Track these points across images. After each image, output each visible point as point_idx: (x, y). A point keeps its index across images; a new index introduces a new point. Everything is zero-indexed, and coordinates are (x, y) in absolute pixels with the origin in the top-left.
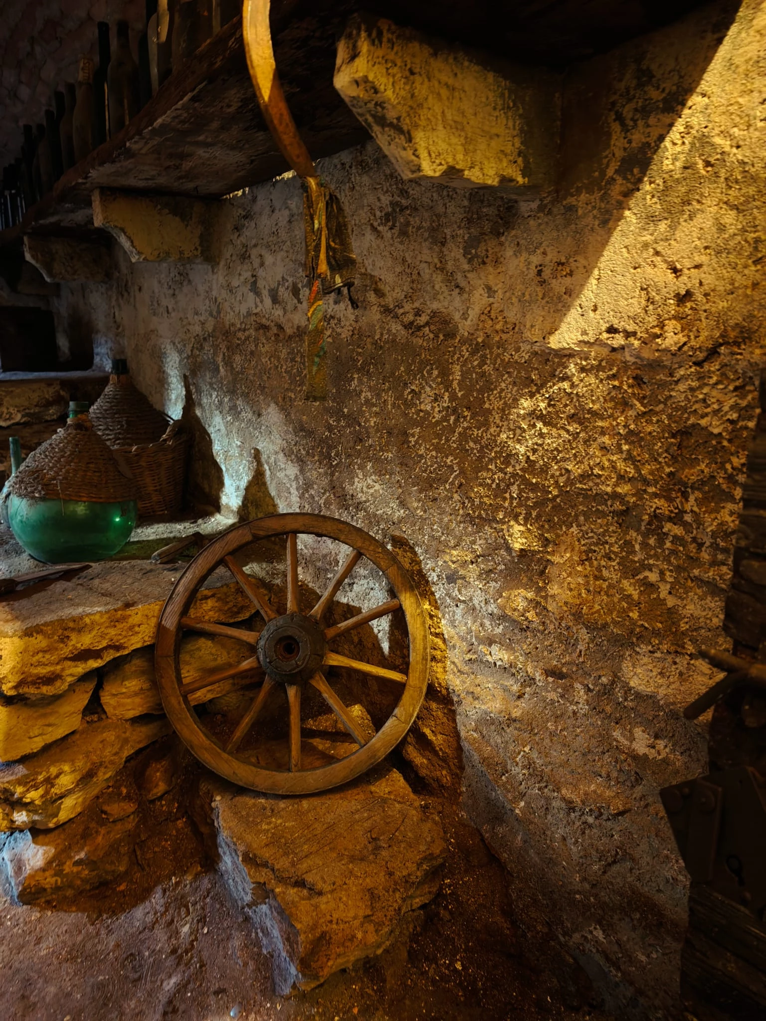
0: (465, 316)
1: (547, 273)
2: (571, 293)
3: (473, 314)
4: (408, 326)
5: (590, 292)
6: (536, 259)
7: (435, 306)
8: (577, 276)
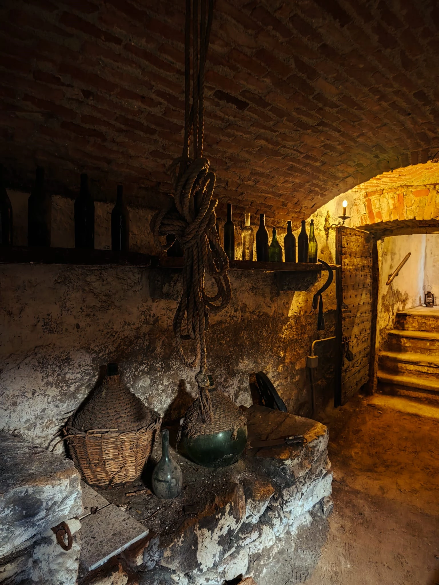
0: (271, 312)
1: (285, 304)
2: (289, 307)
3: (273, 311)
4: (258, 316)
5: (292, 307)
6: (283, 301)
7: (263, 311)
8: (290, 305)
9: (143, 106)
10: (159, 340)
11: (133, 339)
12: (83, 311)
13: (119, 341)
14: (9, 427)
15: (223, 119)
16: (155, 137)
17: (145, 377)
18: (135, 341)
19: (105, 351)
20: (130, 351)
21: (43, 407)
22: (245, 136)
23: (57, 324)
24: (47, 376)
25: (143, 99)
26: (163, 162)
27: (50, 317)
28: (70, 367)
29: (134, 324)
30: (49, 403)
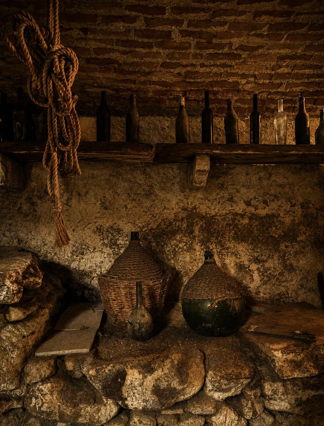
9: (127, 25)
10: (197, 224)
11: (172, 221)
12: (130, 196)
13: (159, 221)
14: (79, 268)
15: (204, 9)
16: (155, 50)
17: (184, 254)
18: (174, 223)
19: (148, 227)
20: (169, 230)
21: (102, 260)
22: (239, 18)
23: (111, 204)
24: (103, 240)
25: (122, 18)
26: (177, 71)
27: (106, 199)
28: (120, 235)
29: (173, 209)
30: (105, 258)
